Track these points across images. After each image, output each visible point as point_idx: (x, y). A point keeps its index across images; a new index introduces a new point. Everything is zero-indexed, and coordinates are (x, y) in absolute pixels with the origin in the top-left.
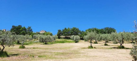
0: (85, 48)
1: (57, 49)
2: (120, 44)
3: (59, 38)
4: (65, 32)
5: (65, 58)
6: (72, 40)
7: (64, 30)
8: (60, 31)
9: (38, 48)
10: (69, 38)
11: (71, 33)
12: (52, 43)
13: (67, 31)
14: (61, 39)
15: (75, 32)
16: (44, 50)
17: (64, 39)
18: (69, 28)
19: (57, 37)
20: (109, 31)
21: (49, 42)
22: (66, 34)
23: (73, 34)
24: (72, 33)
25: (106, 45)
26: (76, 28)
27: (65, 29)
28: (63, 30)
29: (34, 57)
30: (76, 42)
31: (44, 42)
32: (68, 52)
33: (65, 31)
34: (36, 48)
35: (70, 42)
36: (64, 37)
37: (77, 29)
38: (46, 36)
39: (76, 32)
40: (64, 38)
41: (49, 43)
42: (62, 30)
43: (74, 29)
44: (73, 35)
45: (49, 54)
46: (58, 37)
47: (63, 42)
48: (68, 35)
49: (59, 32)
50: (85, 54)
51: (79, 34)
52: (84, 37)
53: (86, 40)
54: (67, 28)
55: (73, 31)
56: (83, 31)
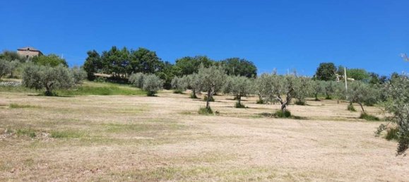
0: (190, 113)
1: (103, 112)
2: (281, 105)
3: (91, 78)
4: (112, 61)
5: (149, 140)
6: (136, 87)
7: (109, 55)
8: (93, 55)
9: (28, 107)
10: (125, 82)
11: (132, 64)
12: (69, 94)
13: (120, 58)
14: (97, 81)
15: (145, 62)
16: (61, 115)
17: (106, 81)
18: (125, 50)
19: (85, 73)
20: (239, 68)
21: (61, 87)
22: (116, 69)
23: (137, 68)
24: (136, 65)
25: (239, 106)
26: (148, 51)
27: (114, 50)
28: (105, 53)
29: (34, 136)
30: (151, 94)
31: (41, 88)
32: (146, 123)
33: (112, 57)
34: (23, 107)
35: (128, 93)
36: (109, 76)
37: (153, 55)
38: (51, 69)
39: (148, 63)
40: (108, 80)
41: (59, 92)
42: (101, 54)
43: (143, 55)
44: (138, 71)
45: (84, 128)
46: (87, 76)
47: (105, 92)
48: (123, 72)
49: (92, 58)
50: (201, 129)
51: (157, 69)
52: (173, 81)
53: (178, 91)
54: (120, 48)
55: (137, 61)
56: (167, 63)
